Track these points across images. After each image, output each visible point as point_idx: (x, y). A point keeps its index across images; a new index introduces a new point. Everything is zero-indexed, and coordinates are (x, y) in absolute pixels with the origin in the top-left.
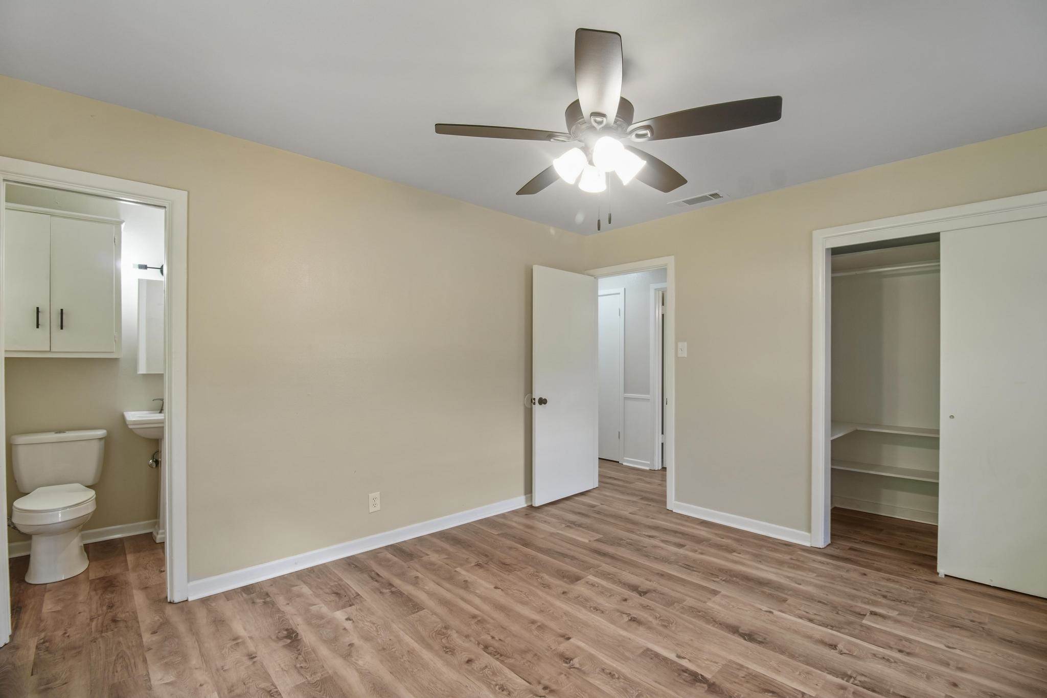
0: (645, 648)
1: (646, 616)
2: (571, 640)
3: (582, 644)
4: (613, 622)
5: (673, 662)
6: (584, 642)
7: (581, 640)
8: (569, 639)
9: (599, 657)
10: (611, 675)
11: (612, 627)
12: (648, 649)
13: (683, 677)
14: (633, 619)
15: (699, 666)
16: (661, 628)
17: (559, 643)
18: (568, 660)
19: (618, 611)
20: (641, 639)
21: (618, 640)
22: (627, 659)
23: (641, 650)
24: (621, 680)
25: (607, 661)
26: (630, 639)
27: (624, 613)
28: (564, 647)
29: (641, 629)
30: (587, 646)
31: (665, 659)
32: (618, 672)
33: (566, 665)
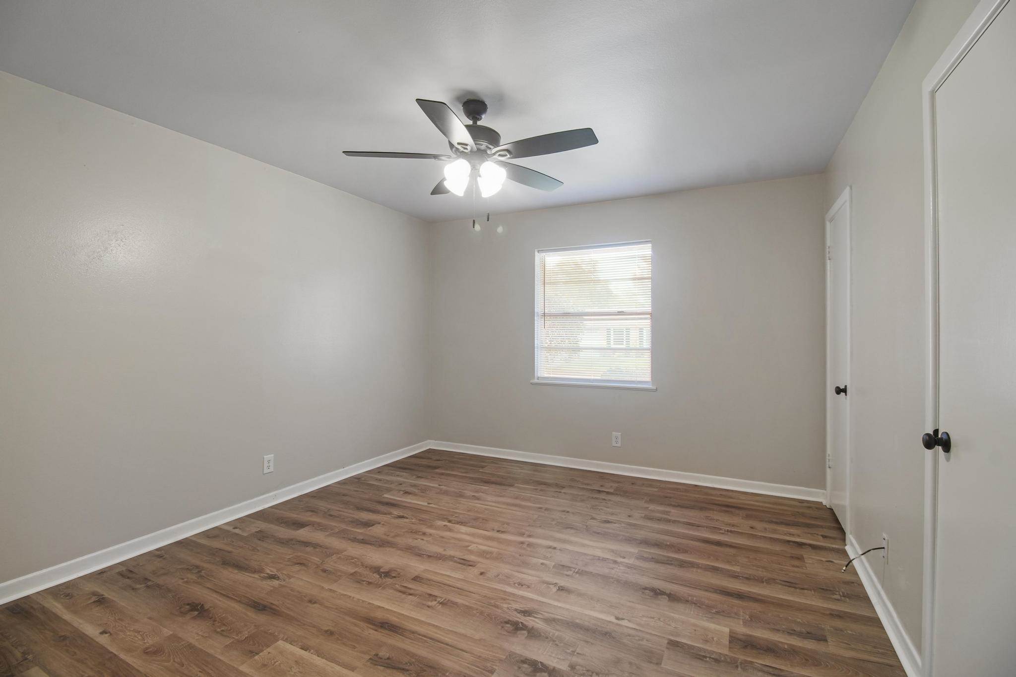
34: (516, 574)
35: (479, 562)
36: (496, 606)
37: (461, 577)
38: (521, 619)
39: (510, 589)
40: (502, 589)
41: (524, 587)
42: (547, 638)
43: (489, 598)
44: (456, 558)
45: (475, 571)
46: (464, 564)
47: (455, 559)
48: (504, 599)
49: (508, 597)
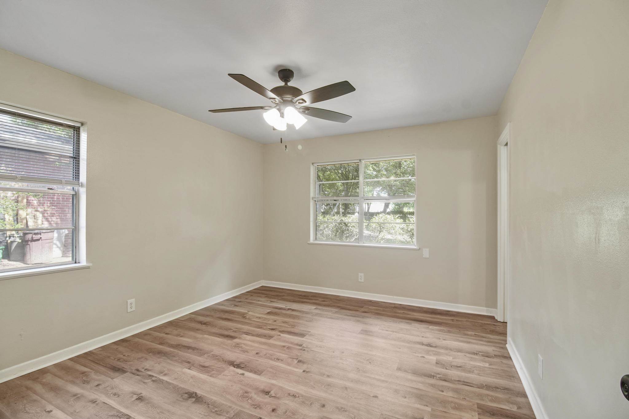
0: (262, 375)
1: (258, 398)
2: (302, 371)
3: (295, 370)
4: (281, 388)
5: (247, 371)
6: (295, 371)
7: (298, 372)
8: (304, 371)
9: (284, 365)
10: (278, 359)
11: (281, 385)
12: (259, 375)
13: (244, 365)
14: (267, 393)
15: (234, 371)
16: (249, 390)
17: (308, 368)
18: (300, 361)
19: (278, 398)
20: (262, 381)
21: (276, 376)
22: (271, 368)
23: (263, 373)
24: (273, 358)
25: (281, 364)
26: (270, 379)
27: (274, 397)
28: (305, 367)
29: (262, 387)
30: (293, 369)
31: (251, 371)
32: (275, 361)
33: (300, 359)
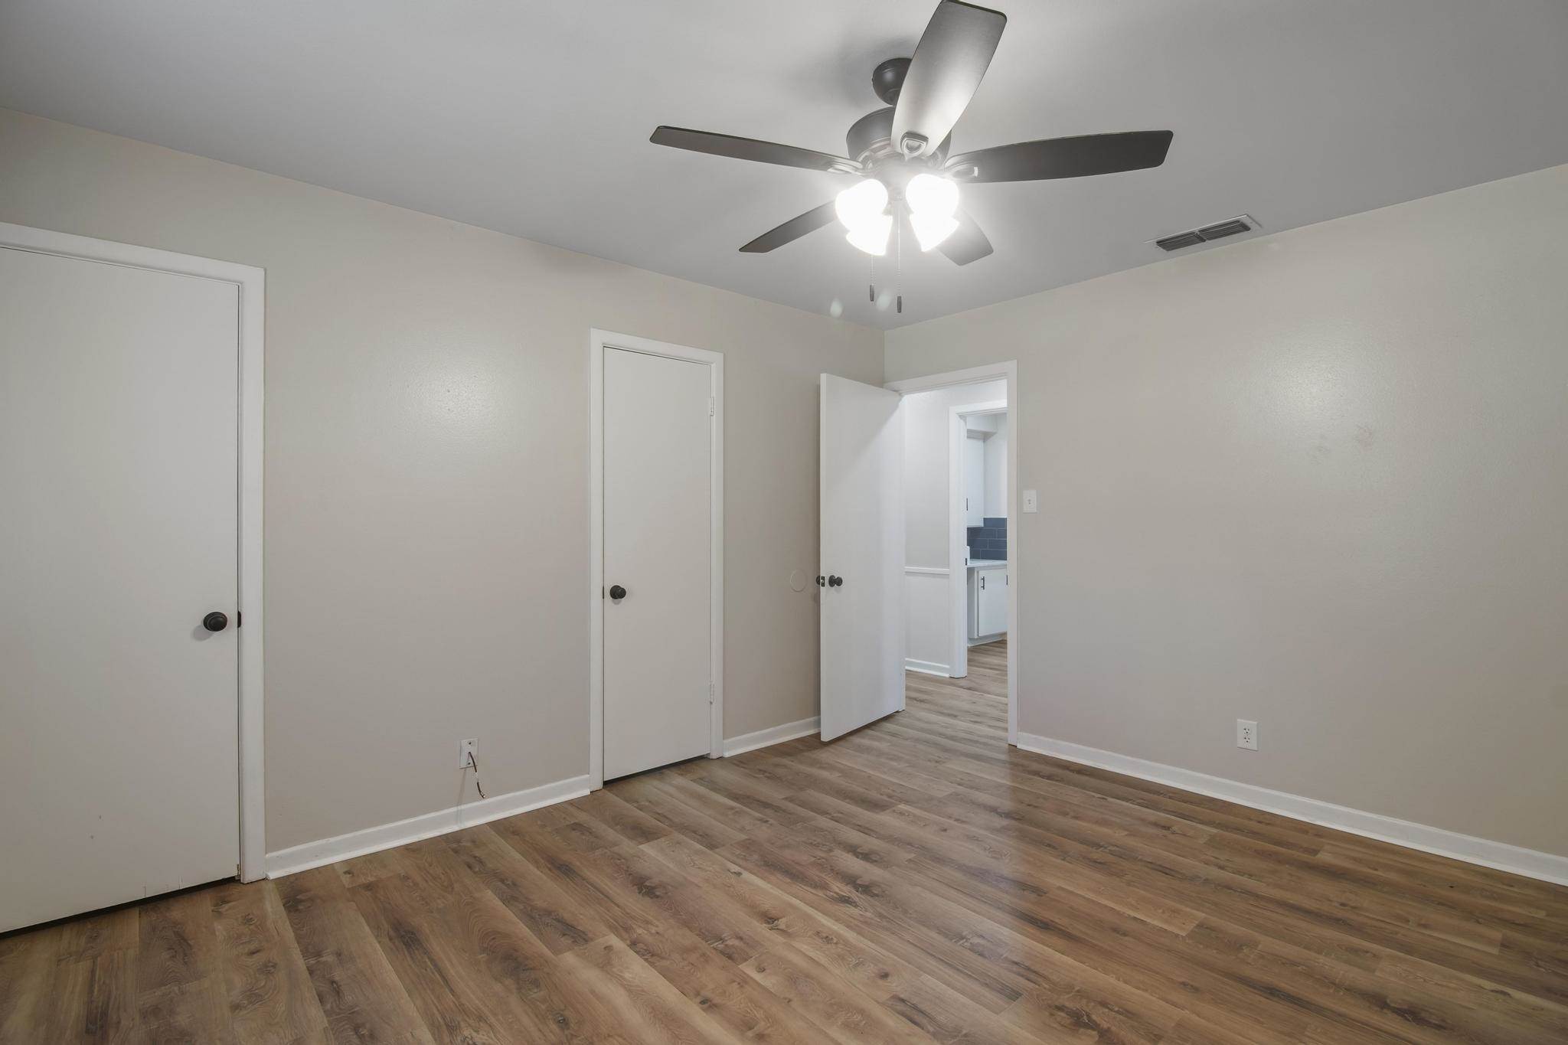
34: (823, 960)
35: (882, 1004)
36: (881, 916)
37: (926, 977)
38: (855, 895)
39: (850, 936)
40: (862, 939)
41: (825, 935)
42: (837, 873)
43: (887, 929)
44: (928, 1032)
45: (895, 985)
46: (915, 1007)
47: (931, 1029)
48: (866, 923)
49: (859, 924)
